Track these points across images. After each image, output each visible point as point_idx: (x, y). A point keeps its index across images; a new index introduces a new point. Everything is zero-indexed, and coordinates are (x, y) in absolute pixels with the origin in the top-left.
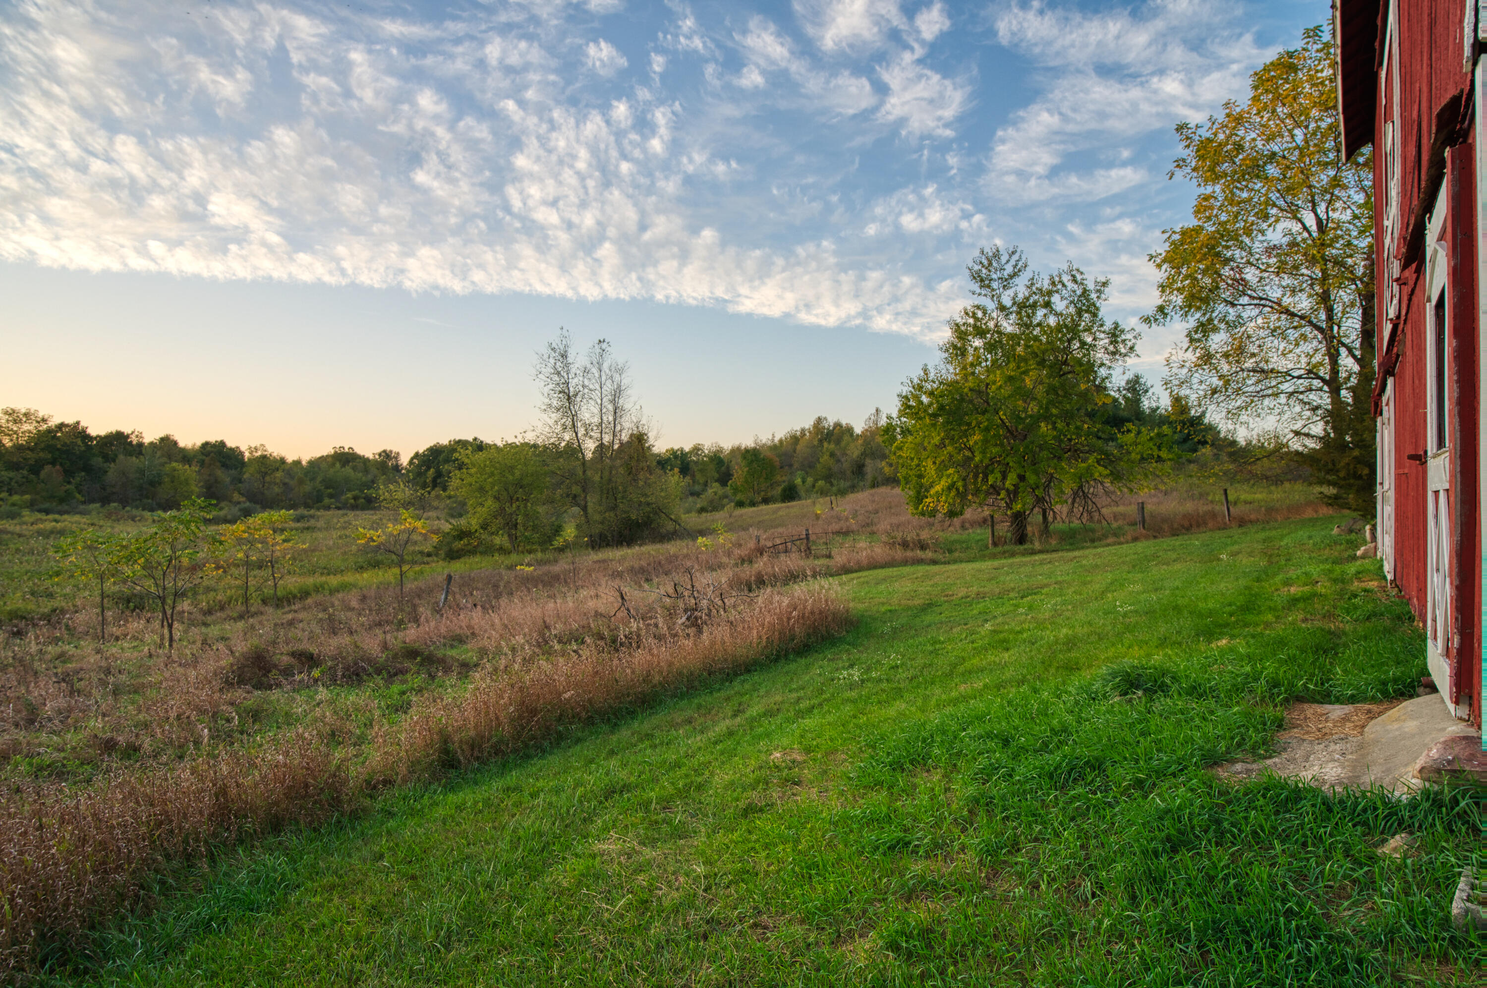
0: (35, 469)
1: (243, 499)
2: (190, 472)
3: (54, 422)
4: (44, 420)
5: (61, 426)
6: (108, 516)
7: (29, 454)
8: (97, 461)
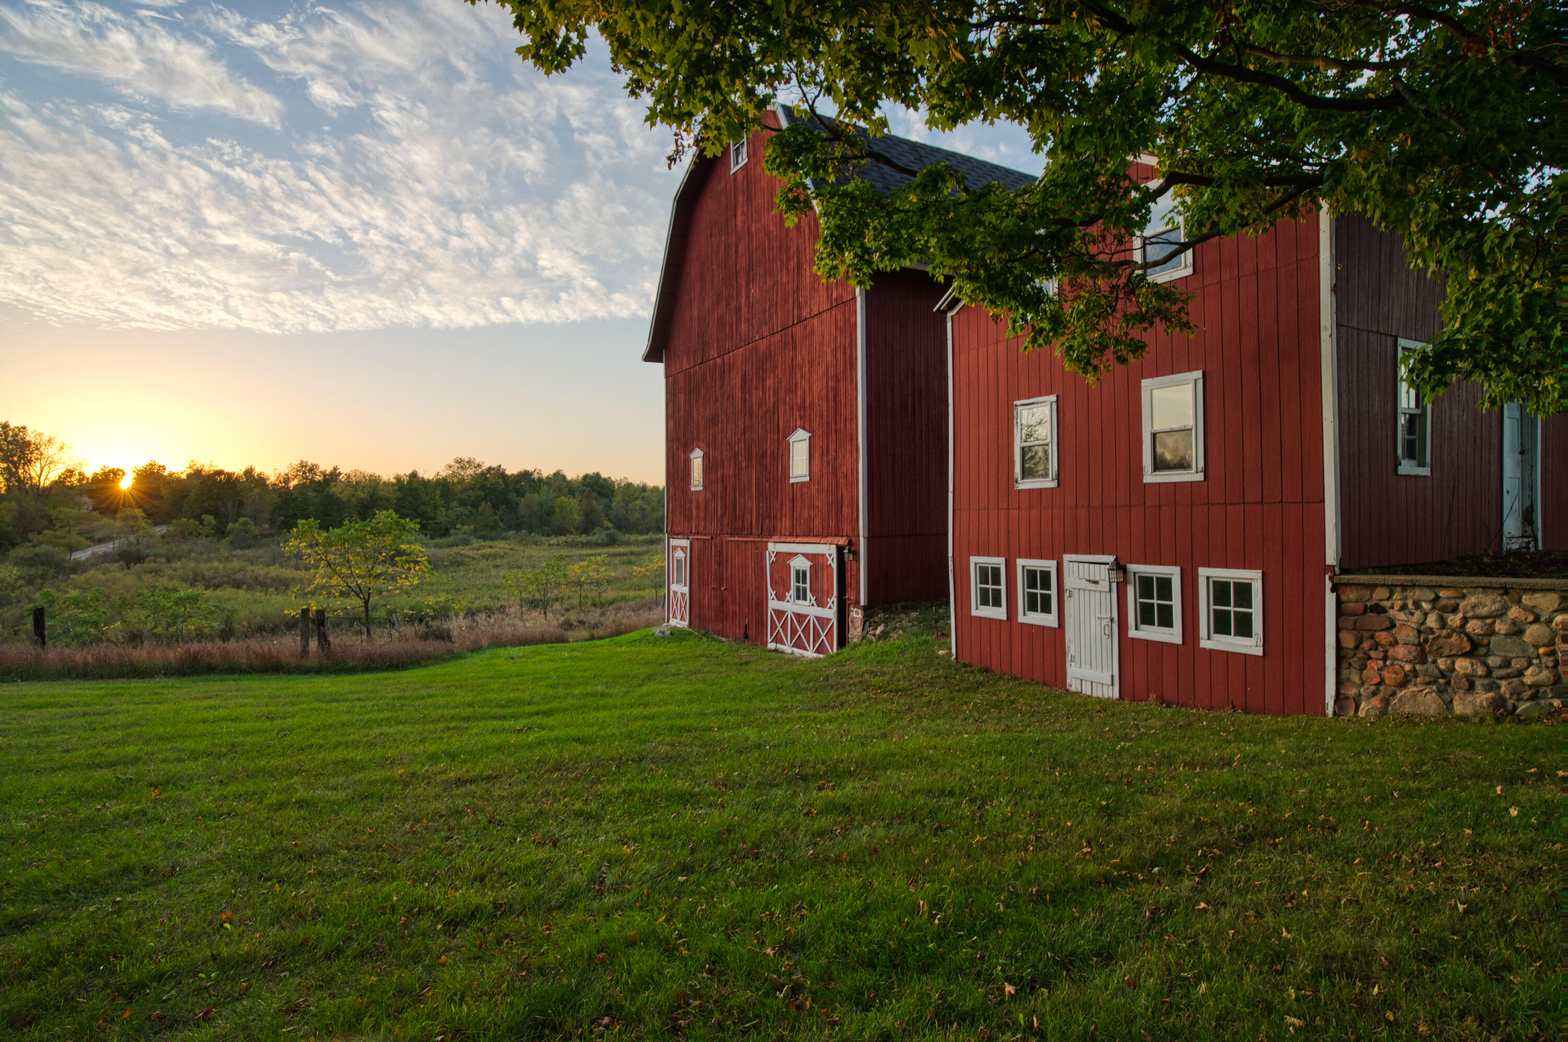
0: (476, 505)
1: (610, 525)
2: (572, 503)
3: (485, 466)
4: (479, 466)
5: (490, 469)
6: (520, 542)
7: (471, 493)
8: (512, 496)
